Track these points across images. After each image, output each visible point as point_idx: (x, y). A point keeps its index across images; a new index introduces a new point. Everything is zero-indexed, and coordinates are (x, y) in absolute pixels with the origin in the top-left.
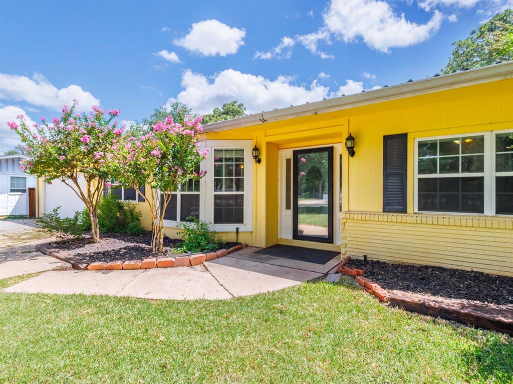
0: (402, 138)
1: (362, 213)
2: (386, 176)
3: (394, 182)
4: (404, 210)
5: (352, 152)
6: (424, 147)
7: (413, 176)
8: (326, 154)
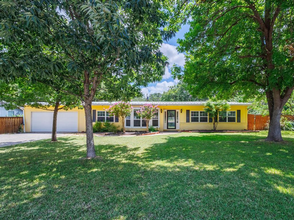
0: (189, 110)
1: (183, 123)
2: (187, 116)
3: (188, 118)
4: (189, 122)
5: (181, 112)
6: (192, 112)
7: (190, 117)
8: (174, 111)
